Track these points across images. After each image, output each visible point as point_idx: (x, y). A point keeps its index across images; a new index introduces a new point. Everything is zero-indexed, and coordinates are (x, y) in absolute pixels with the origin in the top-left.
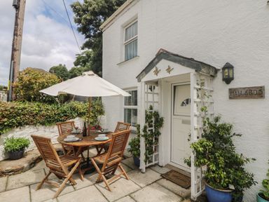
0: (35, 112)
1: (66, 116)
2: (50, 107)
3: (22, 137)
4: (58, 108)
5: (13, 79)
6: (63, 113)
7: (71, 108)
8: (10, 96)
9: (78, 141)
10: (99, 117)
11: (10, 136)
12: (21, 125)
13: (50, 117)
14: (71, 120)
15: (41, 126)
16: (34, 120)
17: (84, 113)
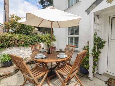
0: (18, 39)
1: (35, 41)
2: (26, 37)
3: (11, 53)
4: (31, 38)
5: (5, 21)
6: (34, 40)
7: (38, 37)
8: (5, 30)
9: (45, 58)
10: (53, 42)
11: (3, 53)
12: (10, 47)
13: (27, 42)
14: (38, 44)
15: (22, 47)
16: (17, 43)
17: (45, 40)
